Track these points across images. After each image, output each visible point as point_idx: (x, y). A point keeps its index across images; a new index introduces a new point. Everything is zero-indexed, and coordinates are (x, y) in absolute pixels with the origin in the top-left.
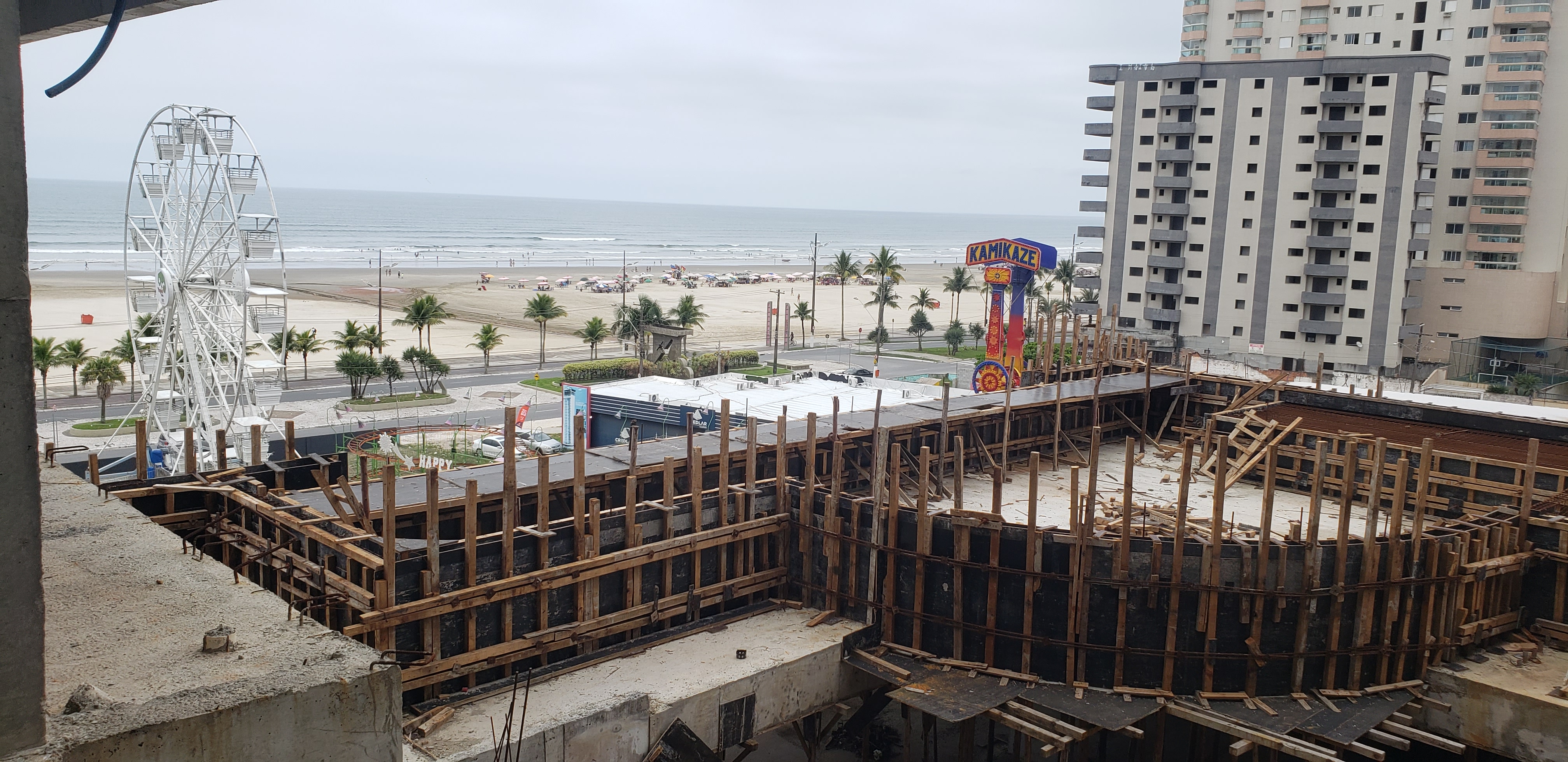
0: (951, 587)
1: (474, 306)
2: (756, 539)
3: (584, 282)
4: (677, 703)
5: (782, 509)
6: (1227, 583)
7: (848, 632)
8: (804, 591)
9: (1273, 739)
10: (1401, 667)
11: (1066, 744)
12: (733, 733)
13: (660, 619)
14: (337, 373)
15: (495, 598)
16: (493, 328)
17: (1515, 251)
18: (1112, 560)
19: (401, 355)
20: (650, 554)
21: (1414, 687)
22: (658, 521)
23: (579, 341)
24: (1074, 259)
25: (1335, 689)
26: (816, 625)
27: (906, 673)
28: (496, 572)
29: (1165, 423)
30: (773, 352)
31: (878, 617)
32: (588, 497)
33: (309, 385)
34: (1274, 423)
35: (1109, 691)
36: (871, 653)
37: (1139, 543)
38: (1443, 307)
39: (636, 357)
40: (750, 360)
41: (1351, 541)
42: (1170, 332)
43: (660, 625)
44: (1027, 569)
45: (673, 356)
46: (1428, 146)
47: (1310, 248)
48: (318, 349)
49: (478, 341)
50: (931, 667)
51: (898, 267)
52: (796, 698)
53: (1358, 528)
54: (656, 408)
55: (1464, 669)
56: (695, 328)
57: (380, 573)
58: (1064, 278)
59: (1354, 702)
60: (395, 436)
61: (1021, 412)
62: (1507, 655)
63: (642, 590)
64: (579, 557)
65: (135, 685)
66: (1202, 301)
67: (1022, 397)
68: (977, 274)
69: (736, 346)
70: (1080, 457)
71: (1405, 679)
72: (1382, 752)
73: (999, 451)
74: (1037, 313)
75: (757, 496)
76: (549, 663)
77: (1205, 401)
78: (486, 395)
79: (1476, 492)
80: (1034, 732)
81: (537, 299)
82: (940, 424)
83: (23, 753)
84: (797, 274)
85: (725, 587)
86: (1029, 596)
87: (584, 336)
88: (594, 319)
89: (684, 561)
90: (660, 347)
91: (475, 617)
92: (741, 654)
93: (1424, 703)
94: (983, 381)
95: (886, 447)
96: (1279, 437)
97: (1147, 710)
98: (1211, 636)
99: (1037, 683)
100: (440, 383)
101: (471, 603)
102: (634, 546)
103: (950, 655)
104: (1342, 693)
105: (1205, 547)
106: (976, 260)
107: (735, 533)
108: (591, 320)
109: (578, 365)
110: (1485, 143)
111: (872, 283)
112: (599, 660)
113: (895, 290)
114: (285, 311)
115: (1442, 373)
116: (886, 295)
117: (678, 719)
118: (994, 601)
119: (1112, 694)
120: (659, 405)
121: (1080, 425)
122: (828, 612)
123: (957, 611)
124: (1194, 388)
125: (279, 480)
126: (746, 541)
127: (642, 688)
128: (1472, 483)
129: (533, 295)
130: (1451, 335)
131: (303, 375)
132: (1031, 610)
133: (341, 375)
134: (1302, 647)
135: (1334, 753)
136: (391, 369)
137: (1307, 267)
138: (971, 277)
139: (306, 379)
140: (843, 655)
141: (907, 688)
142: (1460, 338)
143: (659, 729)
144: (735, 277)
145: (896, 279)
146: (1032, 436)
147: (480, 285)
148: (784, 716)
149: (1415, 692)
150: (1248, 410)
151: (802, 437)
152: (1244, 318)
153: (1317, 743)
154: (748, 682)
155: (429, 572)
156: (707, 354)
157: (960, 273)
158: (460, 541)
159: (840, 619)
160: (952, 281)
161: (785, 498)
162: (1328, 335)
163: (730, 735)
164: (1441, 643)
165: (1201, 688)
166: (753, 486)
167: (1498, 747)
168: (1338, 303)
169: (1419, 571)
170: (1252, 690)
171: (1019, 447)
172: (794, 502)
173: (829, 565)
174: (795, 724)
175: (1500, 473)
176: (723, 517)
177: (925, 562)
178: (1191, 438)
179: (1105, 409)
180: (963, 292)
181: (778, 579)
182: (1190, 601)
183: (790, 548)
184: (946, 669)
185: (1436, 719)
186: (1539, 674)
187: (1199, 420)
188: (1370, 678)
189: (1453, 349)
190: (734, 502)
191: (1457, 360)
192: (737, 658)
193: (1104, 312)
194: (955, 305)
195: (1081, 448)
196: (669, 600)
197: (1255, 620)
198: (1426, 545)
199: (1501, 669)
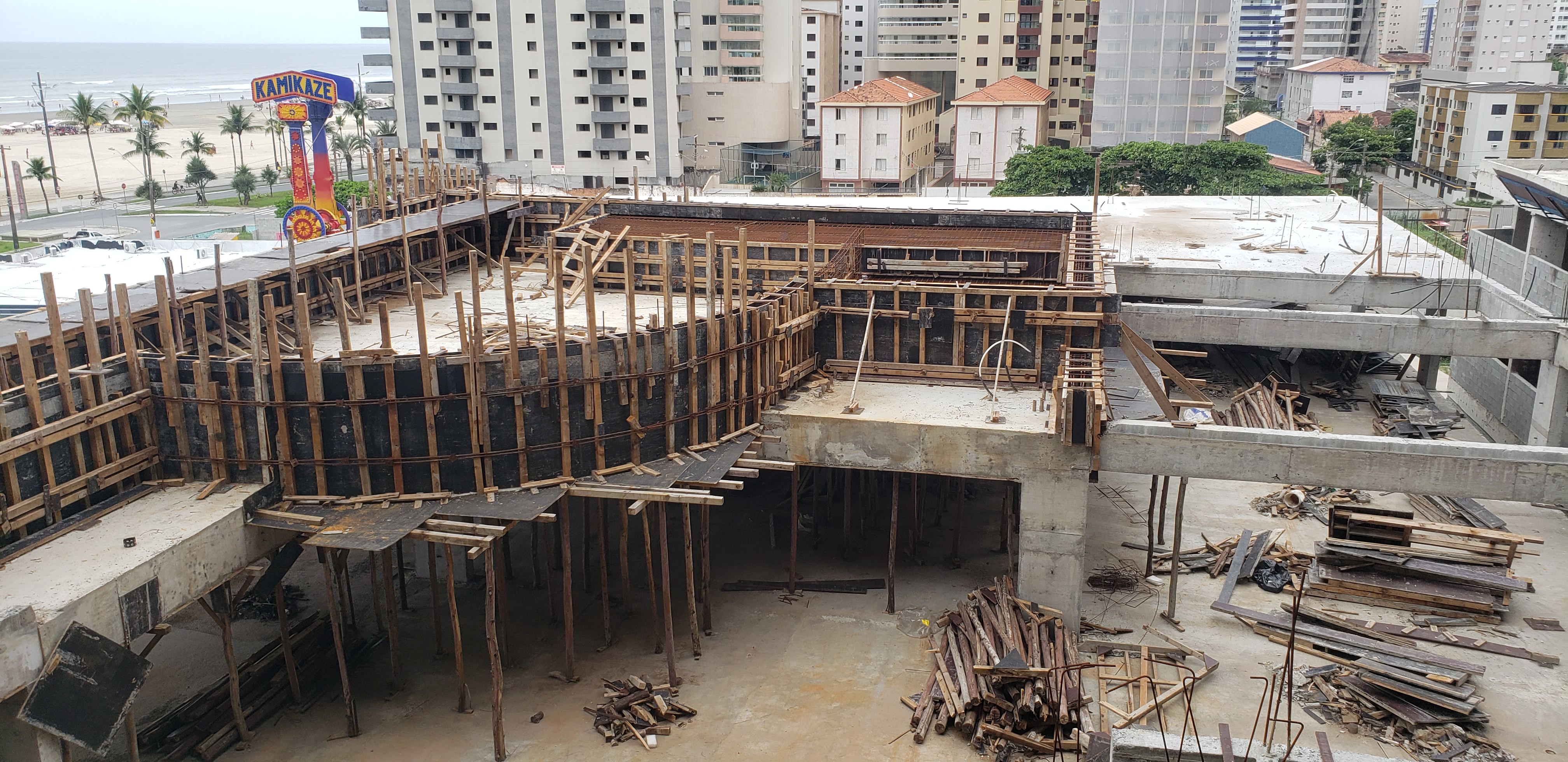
0: (350, 427)
2: (115, 423)
4: (68, 606)
5: (139, 385)
6: (606, 374)
7: (246, 496)
8: (184, 466)
9: (661, 493)
10: (743, 416)
11: (490, 543)
12: (140, 622)
13: (14, 528)
17: (757, 64)
18: (503, 371)
21: (754, 429)
24: (364, 90)
25: (699, 443)
26: (207, 496)
27: (319, 519)
29: (506, 246)
31: (276, 473)
34: (607, 234)
35: (517, 489)
36: (276, 509)
37: (526, 352)
38: (710, 119)
41: (697, 322)
42: (475, 159)
43: (16, 534)
44: (426, 395)
47: (593, 69)
50: (341, 509)
51: (157, 108)
52: (203, 571)
53: (702, 311)
55: (786, 408)
58: (356, 111)
59: (714, 451)
61: (367, 252)
62: (811, 391)
66: (500, 126)
67: (367, 236)
68: (262, 114)
70: (433, 288)
71: (747, 424)
72: (741, 483)
74: (334, 150)
75: (107, 375)
77: (539, 221)
79: (770, 271)
80: (458, 540)
84: (16, 124)
85: (87, 480)
86: (430, 420)
89: (31, 461)
92: (130, 542)
93: (763, 440)
94: (295, 228)
95: (257, 300)
96: (613, 246)
97: (553, 497)
98: (599, 421)
99: (449, 499)
103: (359, 493)
104: (705, 446)
105: (584, 346)
106: (264, 96)
107: (89, 420)
111: (123, 130)
113: (161, 136)
115: (715, 178)
116: (150, 143)
117: (74, 622)
118: (397, 431)
119: (520, 491)
121: (426, 258)
122: (217, 481)
123: (361, 450)
124: (528, 210)
126: (103, 427)
127: (20, 601)
128: (767, 264)
130: (719, 144)
132: (434, 432)
134: (671, 415)
135: (708, 492)
137: (593, 87)
138: (252, 115)
140: (246, 518)
141: (323, 532)
142: (726, 146)
143: (53, 638)
145: (157, 123)
146: (381, 274)
148: (192, 593)
149: (754, 433)
150: (583, 224)
151: (151, 302)
152: (542, 140)
153: (691, 488)
154: (147, 567)
157: (237, 113)
159: (232, 485)
160: (229, 122)
161: (141, 373)
162: (619, 152)
163: (136, 625)
164: (768, 391)
165: (596, 467)
166: (100, 366)
167: (814, 461)
168: (624, 120)
169: (748, 337)
170: (637, 460)
171: (370, 287)
172: (154, 376)
173: (210, 434)
174: (202, 601)
175: (786, 253)
176: (69, 404)
177: (319, 409)
178: (534, 256)
179: (449, 238)
180: (244, 133)
181: (149, 460)
182: (577, 395)
183: (158, 425)
184: (357, 506)
185: (772, 448)
186: (833, 400)
187: (538, 239)
188: (723, 429)
189: (722, 156)
190: (79, 387)
191: (726, 166)
192: (126, 547)
193: (404, 145)
194: (237, 148)
195: (432, 279)
196: (19, 506)
197: (633, 400)
198: (750, 315)
199: (809, 402)
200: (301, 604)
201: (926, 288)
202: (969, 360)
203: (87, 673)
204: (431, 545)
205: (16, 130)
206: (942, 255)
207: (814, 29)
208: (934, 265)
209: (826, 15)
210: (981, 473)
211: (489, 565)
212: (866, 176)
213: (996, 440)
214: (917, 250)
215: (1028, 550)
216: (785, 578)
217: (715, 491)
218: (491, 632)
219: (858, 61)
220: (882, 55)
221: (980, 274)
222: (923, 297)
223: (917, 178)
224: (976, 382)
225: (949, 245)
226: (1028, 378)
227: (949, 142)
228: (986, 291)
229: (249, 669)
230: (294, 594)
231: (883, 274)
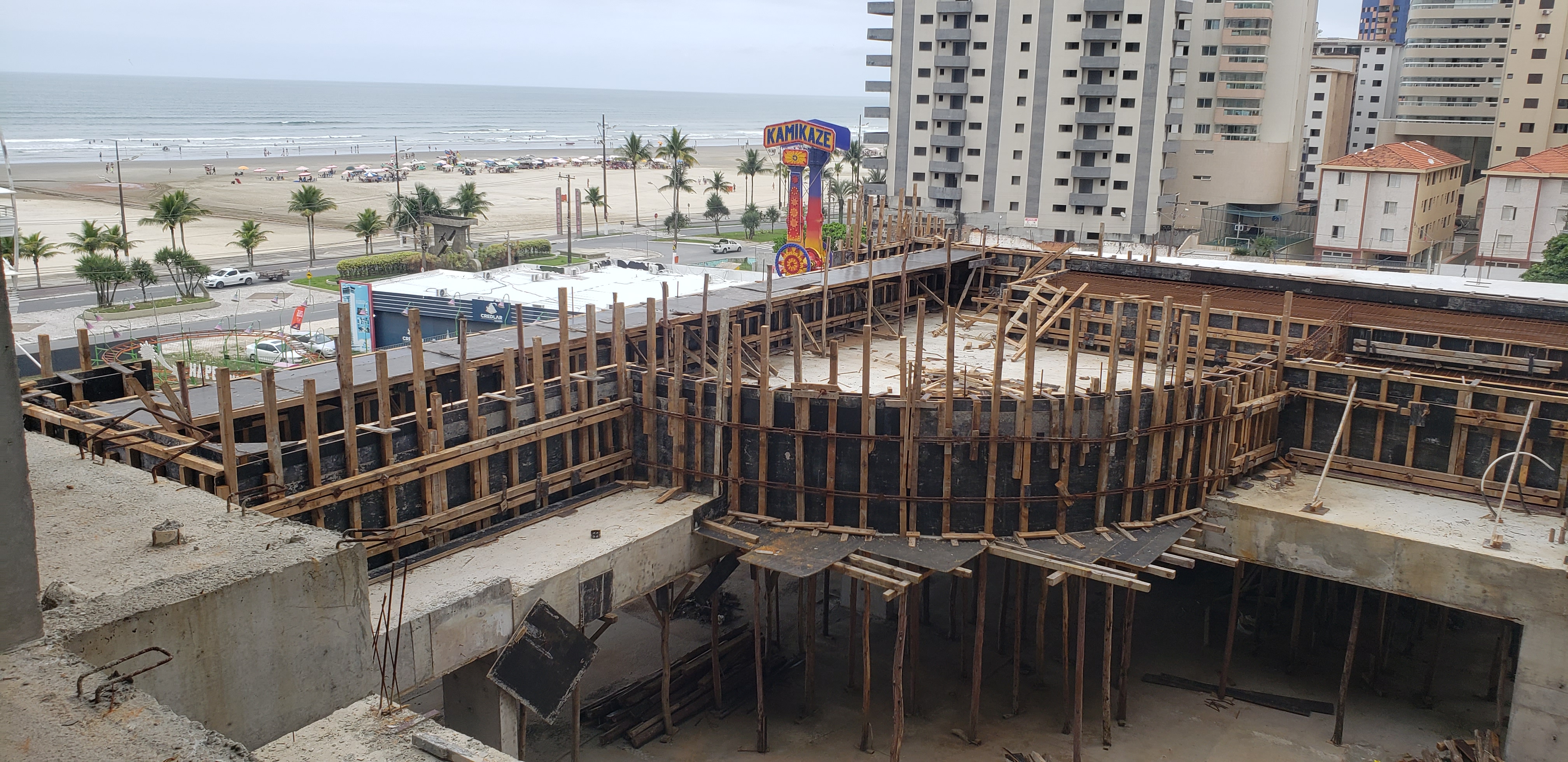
0: (793, 455)
1: (228, 201)
2: (600, 424)
3: (351, 172)
4: (538, 584)
5: (624, 394)
6: (1038, 434)
7: (696, 506)
8: (650, 471)
9: (1083, 568)
10: (1185, 499)
11: (905, 588)
12: (593, 609)
13: (510, 507)
14: (78, 279)
15: (343, 497)
16: (255, 224)
17: (1255, 123)
18: (937, 419)
19: (153, 257)
20: (496, 445)
21: (1195, 514)
22: (501, 412)
23: (354, 235)
24: (862, 140)
25: (1132, 521)
26: (665, 501)
27: (755, 537)
28: (341, 471)
29: (964, 295)
30: (566, 241)
31: (725, 488)
32: (429, 390)
33: (45, 295)
34: (1063, 289)
35: (938, 538)
36: (720, 522)
37: (961, 404)
38: (1195, 177)
39: (416, 250)
40: (542, 250)
41: (1144, 391)
42: (953, 209)
43: (510, 513)
44: (863, 433)
45: (457, 248)
46: (1181, 24)
47: (1079, 124)
48: (51, 254)
49: (239, 239)
50: (776, 530)
51: (690, 149)
52: (651, 571)
53: (1149, 379)
54: (447, 304)
55: (1236, 495)
56: (479, 217)
57: (222, 479)
58: (853, 159)
59: (1147, 531)
60: (156, 345)
61: (835, 291)
62: (1268, 481)
63: (490, 480)
64: (424, 452)
65: (97, 580)
66: (981, 178)
67: (837, 277)
68: (772, 158)
69: (524, 236)
70: (891, 330)
71: (1188, 508)
72: (1173, 571)
73: (818, 328)
74: (829, 194)
75: (599, 382)
76: (401, 558)
77: (999, 273)
78: (254, 296)
79: (1237, 343)
80: (876, 580)
81: (303, 191)
82: (764, 305)
83: (24, 645)
84: (583, 158)
85: (572, 473)
86: (864, 458)
87: (356, 230)
88: (367, 211)
89: (531, 450)
90: (443, 239)
91: (323, 516)
92: (596, 534)
93: (1204, 527)
94: (786, 264)
95: (727, 328)
96: (1068, 302)
97: (972, 552)
98: (1026, 482)
99: (874, 536)
100: (201, 286)
101: (318, 504)
102: (479, 438)
103: (794, 517)
104: (1137, 524)
105: (1019, 402)
106: (773, 142)
107: (580, 420)
108: (364, 212)
109: (355, 261)
110: (1230, 22)
111: (663, 167)
112: (452, 551)
113: (690, 174)
114: (15, 211)
115: (1194, 238)
116: (681, 179)
117: (541, 600)
118: (833, 464)
119: (941, 540)
120: (449, 300)
121: (888, 301)
122: (675, 489)
123: (799, 477)
124: (989, 261)
125: (77, 392)
126: (590, 427)
127: (503, 574)
128: (1234, 335)
129: (299, 187)
130: (1202, 203)
131: (36, 283)
132: (867, 470)
133: (84, 281)
134: (1104, 487)
135: (1134, 575)
136: (143, 272)
137: (1076, 142)
138: (764, 159)
139: (40, 288)
140: (694, 527)
141: (756, 551)
142: (1209, 206)
143: (523, 610)
144: (517, 162)
145: (688, 162)
146: (847, 313)
147: (233, 179)
148: (640, 588)
149: (1195, 518)
150: (1041, 279)
151: (642, 322)
152: (1020, 193)
153: (1118, 568)
154: (606, 559)
155: (272, 475)
156: (495, 245)
157: (752, 155)
158: (300, 442)
159: (687, 494)
160: (745, 163)
161: (627, 383)
162: (1095, 207)
163: (590, 610)
164: (1217, 475)
165: (1018, 529)
166: (595, 373)
167: (1262, 558)
168: (1104, 176)
169: (1199, 413)
170: (1062, 528)
171: (835, 324)
172: (637, 387)
173: (675, 445)
174: (648, 596)
175: (1257, 324)
176: (567, 405)
177: (769, 434)
178: (989, 307)
179: (912, 284)
180: (757, 174)
181: (623, 461)
182: (1007, 452)
183: (635, 431)
184: (791, 530)
185: (1214, 539)
186: (1293, 494)
187: (995, 290)
188: (1160, 509)
189: (1203, 216)
190: (576, 390)
191: (1207, 227)
192: (592, 538)
193: (891, 192)
194: (749, 189)
195: (891, 321)
196: (517, 488)
197: (1063, 465)
198: (1205, 389)
199: (1263, 493)
200: (736, 613)
201: (1422, 380)
202: (1469, 469)
203: (545, 646)
204: (854, 581)
205: (584, 163)
206: (1447, 344)
207: (1324, 88)
208: (1437, 354)
209: (1339, 74)
210: (1469, 605)
211: (902, 611)
212: (1365, 246)
213: (1495, 570)
214: (1417, 335)
215: (1524, 706)
216: (1216, 682)
217: (1143, 575)
218: (898, 677)
219: (1372, 123)
220: (1401, 117)
221: (1497, 370)
222: (1418, 390)
223: (1430, 252)
224: (1475, 495)
225: (1459, 332)
226: (1547, 501)
227: (1475, 215)
228: (1501, 391)
229: (682, 667)
230: (730, 603)
231: (1371, 359)
